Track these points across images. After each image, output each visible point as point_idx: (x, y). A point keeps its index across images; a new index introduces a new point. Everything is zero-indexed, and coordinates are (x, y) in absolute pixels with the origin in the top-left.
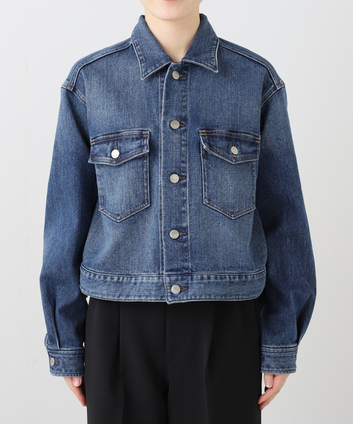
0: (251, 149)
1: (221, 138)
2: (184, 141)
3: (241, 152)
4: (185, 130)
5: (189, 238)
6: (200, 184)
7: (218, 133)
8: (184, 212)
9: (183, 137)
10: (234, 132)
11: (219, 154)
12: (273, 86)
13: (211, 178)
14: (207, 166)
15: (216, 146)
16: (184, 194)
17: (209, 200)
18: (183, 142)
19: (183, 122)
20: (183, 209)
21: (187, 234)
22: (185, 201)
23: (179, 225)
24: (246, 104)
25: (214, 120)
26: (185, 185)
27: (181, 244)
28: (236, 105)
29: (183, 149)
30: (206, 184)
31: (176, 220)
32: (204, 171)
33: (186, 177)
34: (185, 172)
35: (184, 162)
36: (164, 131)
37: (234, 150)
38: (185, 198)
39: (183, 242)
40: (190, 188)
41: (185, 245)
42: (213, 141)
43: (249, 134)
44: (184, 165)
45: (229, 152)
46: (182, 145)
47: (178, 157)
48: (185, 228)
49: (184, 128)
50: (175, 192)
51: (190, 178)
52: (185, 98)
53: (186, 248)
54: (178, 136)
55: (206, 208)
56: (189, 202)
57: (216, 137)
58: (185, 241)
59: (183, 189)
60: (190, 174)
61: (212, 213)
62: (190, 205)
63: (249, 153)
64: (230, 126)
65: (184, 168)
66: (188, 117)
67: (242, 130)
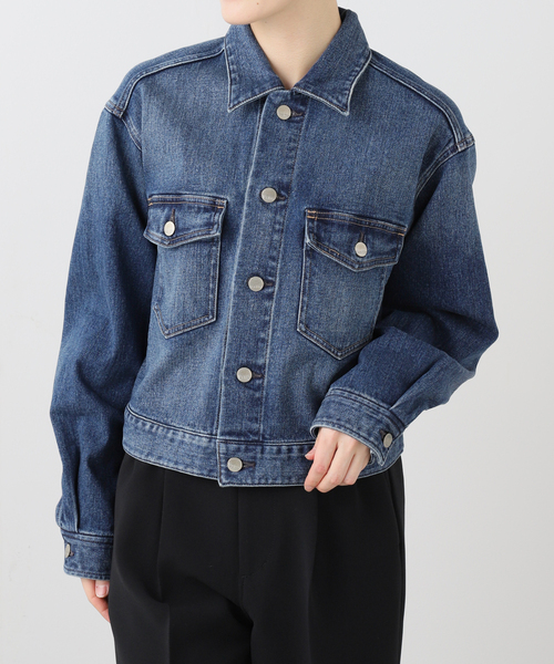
0: (389, 247)
1: (341, 226)
2: (280, 224)
3: (372, 252)
4: (285, 206)
5: (265, 383)
6: (296, 298)
7: (337, 218)
8: (263, 341)
9: (278, 217)
10: (366, 217)
11: (332, 253)
12: (451, 144)
13: (316, 289)
14: (311, 269)
15: (329, 241)
16: (266, 312)
17: (307, 326)
18: (277, 227)
19: (283, 193)
20: (262, 335)
21: (263, 377)
22: (266, 323)
23: (252, 361)
24: (394, 173)
25: (334, 195)
26: (270, 297)
27: (251, 392)
28: (376, 173)
29: (276, 237)
30: (306, 299)
31: (249, 352)
32: (306, 278)
33: (274, 283)
34: (274, 275)
35: (273, 259)
36: (248, 204)
37: (361, 249)
38: (267, 318)
39: (256, 391)
40: (278, 303)
41: (257, 395)
42: (325, 231)
43: (391, 222)
44: (274, 264)
45: (350, 250)
46: (274, 231)
47: (265, 249)
48: (262, 368)
49: (283, 203)
50: (253, 305)
51: (280, 286)
52: (293, 153)
53: (259, 399)
54: (270, 215)
55: (301, 338)
56: (274, 325)
57: (333, 224)
58: (259, 388)
59: (267, 303)
60: (280, 280)
61: (309, 348)
62: (274, 331)
63: (384, 253)
64: (361, 207)
65: (273, 268)
66: (293, 184)
67: (379, 216)
